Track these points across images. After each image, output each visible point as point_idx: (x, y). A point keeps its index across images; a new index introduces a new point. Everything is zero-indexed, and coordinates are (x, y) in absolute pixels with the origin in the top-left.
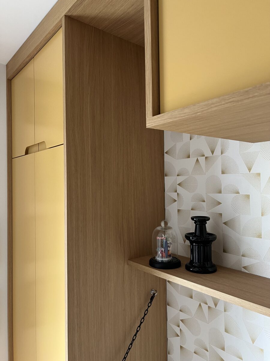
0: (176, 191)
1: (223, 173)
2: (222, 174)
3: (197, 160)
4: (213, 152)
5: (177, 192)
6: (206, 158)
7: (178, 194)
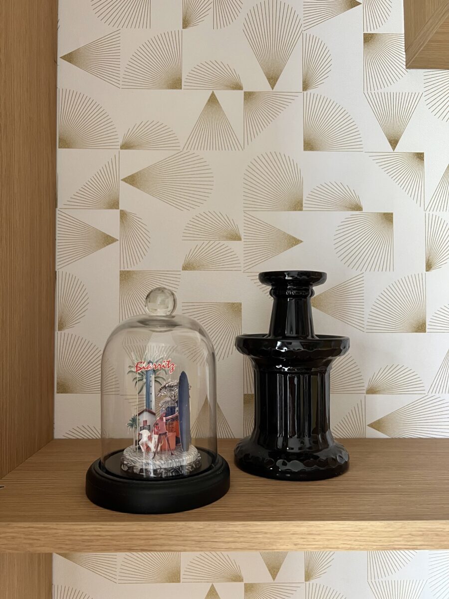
0: (114, 205)
1: (309, 146)
2: (305, 150)
3: (213, 100)
4: (273, 80)
5: (121, 208)
6: (249, 96)
7: (123, 214)
